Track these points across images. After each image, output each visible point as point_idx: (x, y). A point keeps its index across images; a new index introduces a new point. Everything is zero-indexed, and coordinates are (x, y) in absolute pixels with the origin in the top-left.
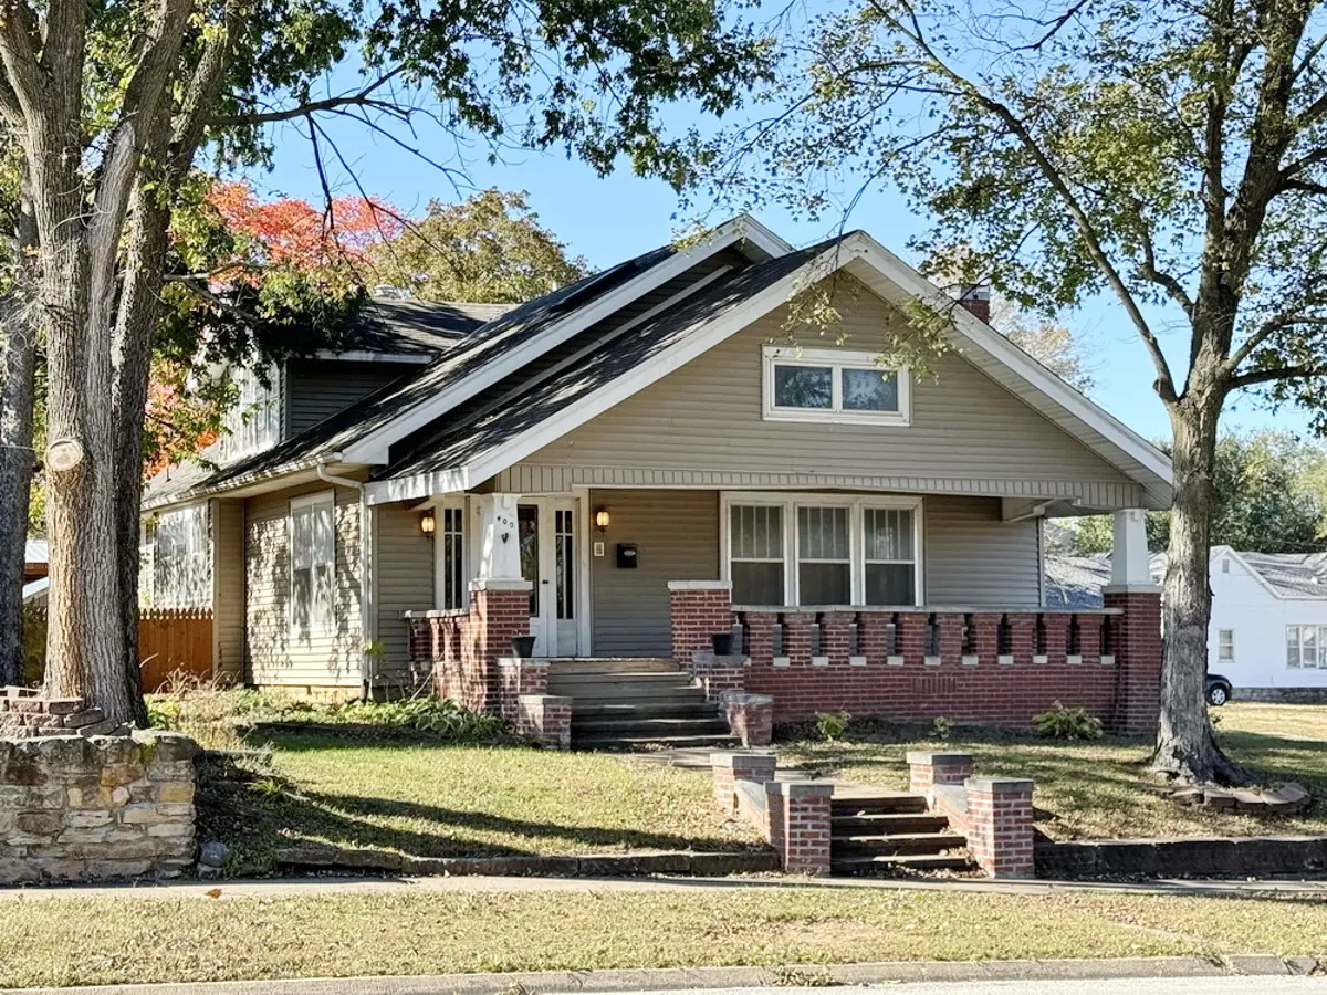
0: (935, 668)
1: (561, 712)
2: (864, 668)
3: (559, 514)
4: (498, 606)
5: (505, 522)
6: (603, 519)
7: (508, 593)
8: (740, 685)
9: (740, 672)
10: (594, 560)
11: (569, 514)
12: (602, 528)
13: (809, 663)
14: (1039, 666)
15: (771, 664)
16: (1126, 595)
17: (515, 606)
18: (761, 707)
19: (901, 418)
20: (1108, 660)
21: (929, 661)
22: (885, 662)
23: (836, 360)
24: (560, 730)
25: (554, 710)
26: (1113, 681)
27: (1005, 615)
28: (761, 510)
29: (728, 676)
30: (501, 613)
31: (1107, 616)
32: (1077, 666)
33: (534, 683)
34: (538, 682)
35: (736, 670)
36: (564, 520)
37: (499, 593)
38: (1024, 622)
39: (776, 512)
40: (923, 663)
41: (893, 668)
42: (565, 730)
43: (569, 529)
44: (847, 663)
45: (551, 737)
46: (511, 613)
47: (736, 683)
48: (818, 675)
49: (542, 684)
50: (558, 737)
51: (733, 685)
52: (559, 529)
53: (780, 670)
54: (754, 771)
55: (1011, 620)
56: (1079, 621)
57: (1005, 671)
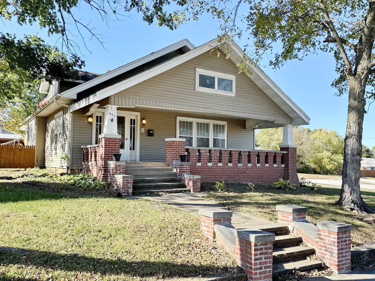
0: (240, 167)
1: (129, 181)
2: (221, 167)
3: (131, 120)
4: (108, 143)
5: (112, 115)
6: (144, 122)
7: (113, 139)
8: (189, 172)
9: (189, 167)
10: (141, 133)
11: (134, 120)
12: (144, 125)
13: (207, 165)
14: (267, 167)
15: (195, 165)
16: (288, 148)
17: (115, 143)
18: (197, 179)
19: (233, 94)
20: (283, 166)
21: (239, 165)
22: (227, 165)
23: (217, 75)
24: (129, 188)
25: (127, 180)
26: (284, 172)
27: (259, 152)
28: (187, 122)
29: (185, 169)
30: (110, 145)
31: (283, 153)
32: (276, 167)
33: (120, 170)
34: (122, 170)
35: (188, 167)
36: (133, 122)
37: (109, 139)
38: (263, 154)
39: (191, 123)
40: (237, 165)
41: (230, 167)
42: (130, 188)
43: (134, 124)
44: (217, 165)
45: (126, 190)
46: (113, 146)
47: (188, 171)
48: (209, 168)
49: (123, 170)
50: (128, 190)
51: (187, 172)
52: (131, 124)
53: (198, 167)
54: (222, 220)
55: (260, 154)
56: (277, 155)
57: (258, 168)
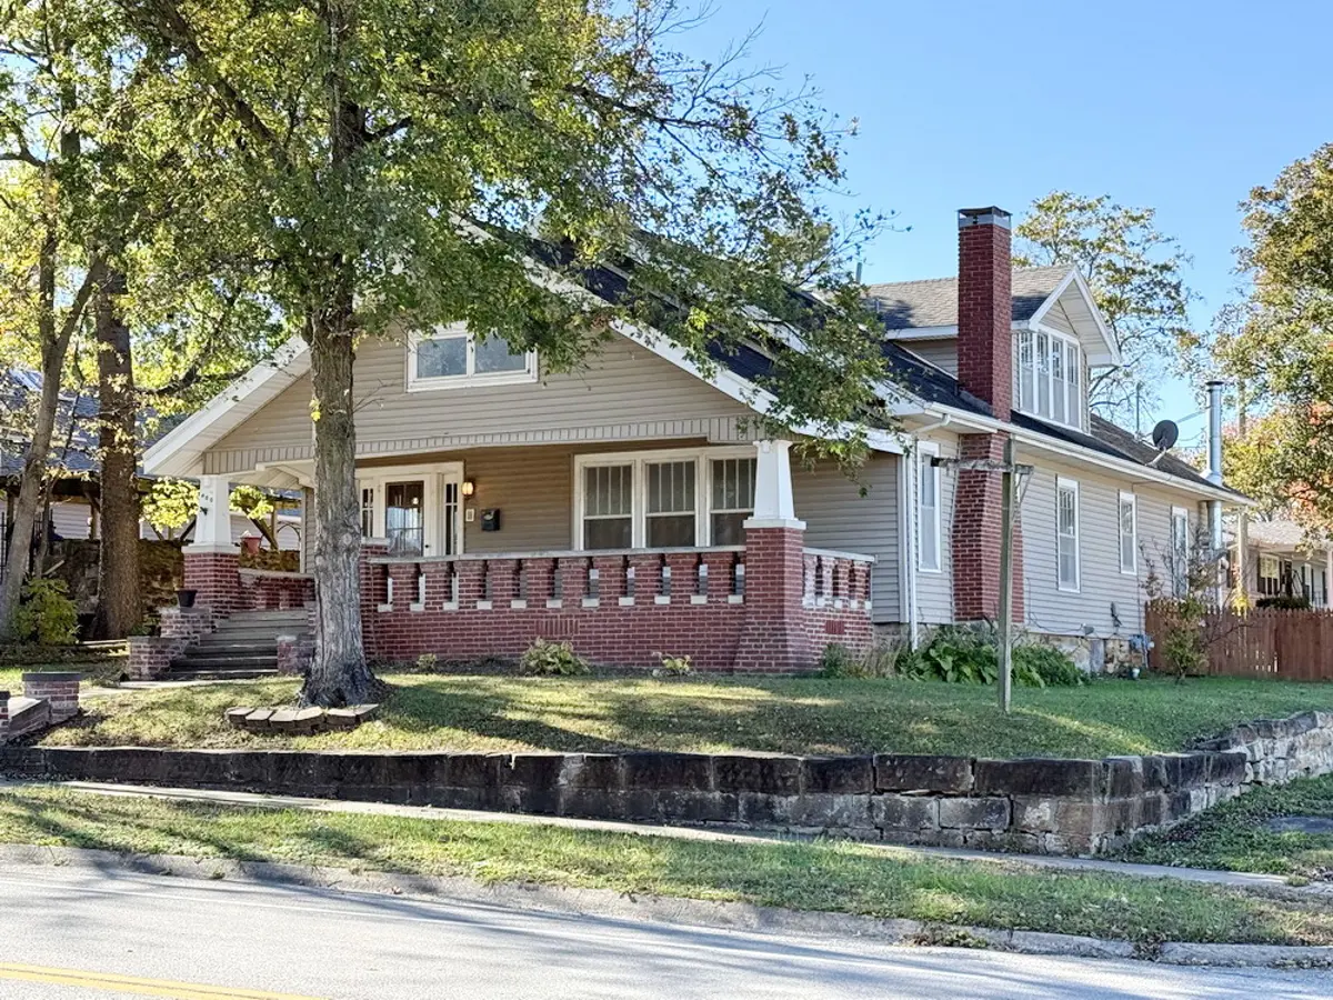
0: (558, 610)
2: (491, 612)
3: (449, 487)
6: (467, 489)
10: (465, 525)
11: (455, 486)
12: (469, 497)
14: (662, 607)
19: (526, 377)
20: (736, 599)
21: (550, 604)
22: (509, 606)
26: (742, 621)
28: (615, 469)
32: (702, 606)
36: (451, 491)
39: (628, 470)
40: (544, 606)
41: (518, 611)
52: (449, 499)
57: (626, 613)
